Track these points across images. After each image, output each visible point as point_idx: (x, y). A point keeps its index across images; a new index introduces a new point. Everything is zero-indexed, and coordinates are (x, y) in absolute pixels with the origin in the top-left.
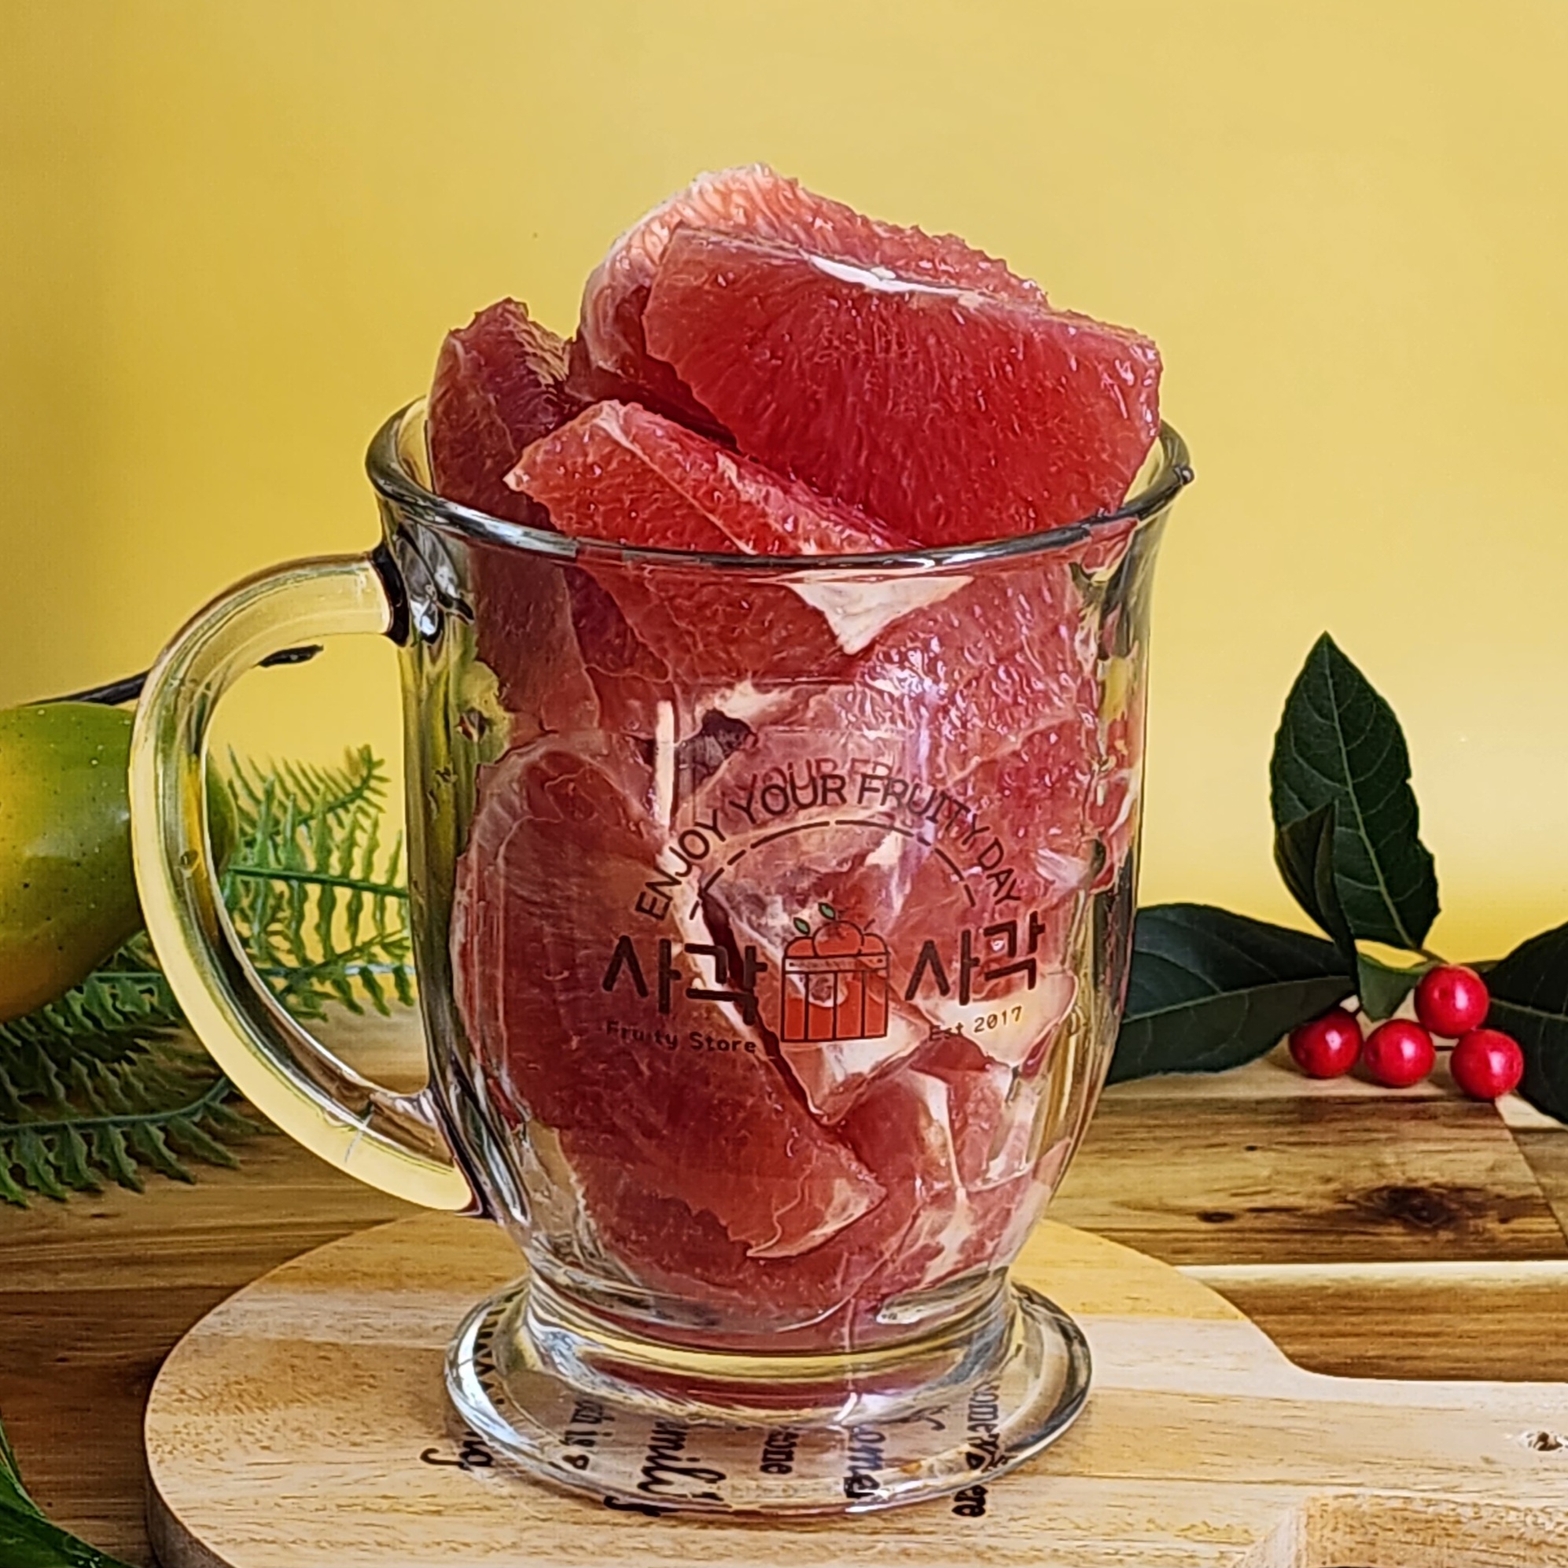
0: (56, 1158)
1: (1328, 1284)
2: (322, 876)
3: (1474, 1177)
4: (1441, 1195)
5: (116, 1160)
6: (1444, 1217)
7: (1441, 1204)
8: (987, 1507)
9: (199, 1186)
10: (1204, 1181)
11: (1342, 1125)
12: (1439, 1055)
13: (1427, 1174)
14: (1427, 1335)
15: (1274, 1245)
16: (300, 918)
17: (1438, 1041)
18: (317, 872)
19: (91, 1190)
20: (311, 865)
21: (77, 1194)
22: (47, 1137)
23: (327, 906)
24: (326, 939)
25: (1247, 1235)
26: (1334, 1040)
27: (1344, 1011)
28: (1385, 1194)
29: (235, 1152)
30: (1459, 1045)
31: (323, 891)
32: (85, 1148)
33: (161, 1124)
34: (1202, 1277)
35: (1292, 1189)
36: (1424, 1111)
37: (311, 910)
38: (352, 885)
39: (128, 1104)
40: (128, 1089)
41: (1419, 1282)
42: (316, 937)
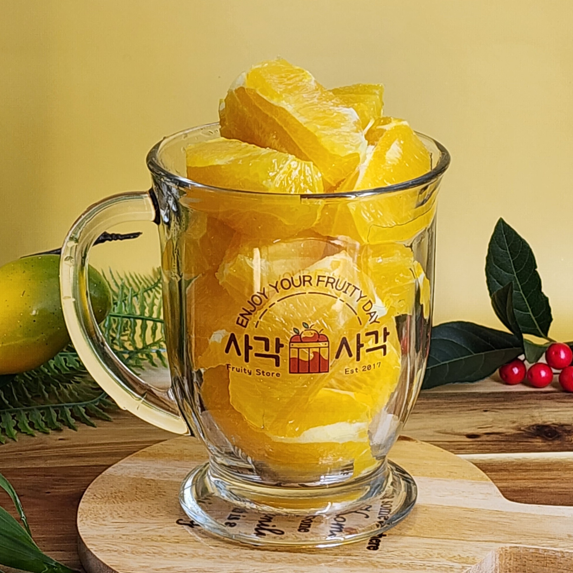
0: (45, 418)
1: (514, 460)
2: (142, 317)
3: (568, 421)
4: (555, 428)
5: (67, 420)
6: (557, 436)
7: (555, 431)
8: (380, 547)
9: (98, 428)
10: (468, 423)
11: (518, 402)
12: (555, 376)
13: (551, 420)
14: (551, 479)
15: (494, 446)
16: (134, 332)
17: (554, 371)
18: (141, 315)
19: (59, 430)
20: (138, 313)
21: (53, 431)
22: (42, 411)
23: (144, 328)
24: (144, 340)
25: (484, 443)
26: (516, 371)
27: (520, 360)
28: (535, 427)
29: (111, 415)
30: (562, 372)
31: (142, 322)
32: (56, 415)
33: (84, 406)
34: (467, 458)
35: (500, 426)
36: (549, 396)
37: (138, 330)
38: (153, 320)
39: (71, 400)
40: (71, 394)
41: (548, 459)
42: (140, 339)
